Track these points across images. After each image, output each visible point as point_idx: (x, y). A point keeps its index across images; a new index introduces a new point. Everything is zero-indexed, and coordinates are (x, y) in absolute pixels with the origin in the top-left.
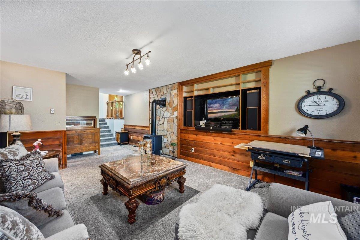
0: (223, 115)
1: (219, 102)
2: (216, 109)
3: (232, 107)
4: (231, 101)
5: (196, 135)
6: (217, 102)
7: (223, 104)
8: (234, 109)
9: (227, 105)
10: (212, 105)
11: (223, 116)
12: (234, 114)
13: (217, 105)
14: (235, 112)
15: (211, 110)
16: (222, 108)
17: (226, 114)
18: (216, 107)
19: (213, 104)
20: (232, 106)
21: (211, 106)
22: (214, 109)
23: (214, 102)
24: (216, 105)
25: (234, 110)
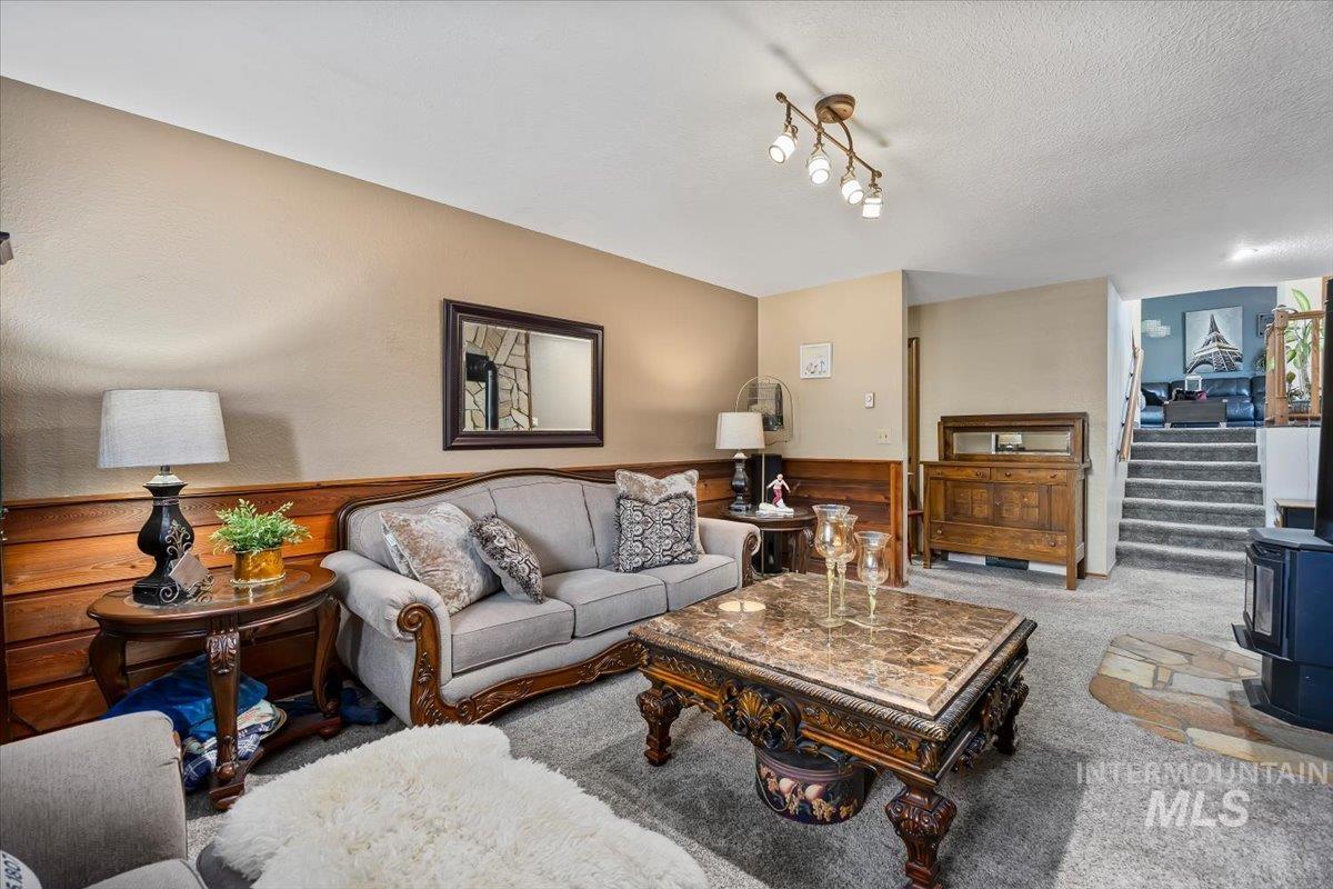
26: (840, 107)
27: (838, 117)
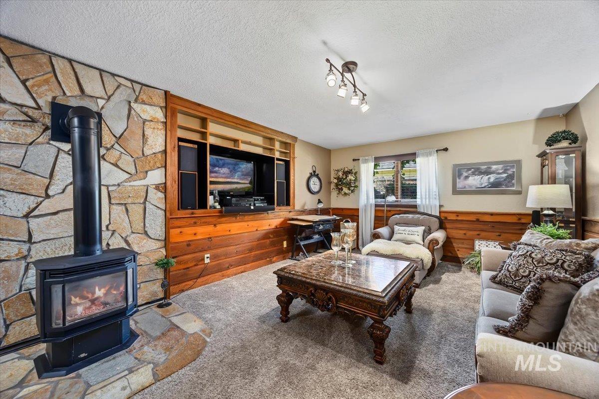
0: (234, 187)
1: (229, 167)
2: (223, 176)
3: (246, 177)
4: (244, 168)
5: (215, 225)
6: (226, 165)
7: (233, 171)
8: (248, 180)
9: (239, 173)
10: (217, 169)
11: (234, 189)
12: (248, 187)
13: (225, 170)
14: (249, 185)
15: (216, 177)
16: (232, 176)
17: (239, 186)
18: (224, 174)
19: (219, 167)
20: (245, 175)
21: (215, 169)
22: (221, 175)
23: (221, 164)
24: (223, 169)
25: (248, 182)
26: (351, 66)
27: (350, 71)
